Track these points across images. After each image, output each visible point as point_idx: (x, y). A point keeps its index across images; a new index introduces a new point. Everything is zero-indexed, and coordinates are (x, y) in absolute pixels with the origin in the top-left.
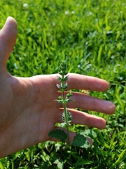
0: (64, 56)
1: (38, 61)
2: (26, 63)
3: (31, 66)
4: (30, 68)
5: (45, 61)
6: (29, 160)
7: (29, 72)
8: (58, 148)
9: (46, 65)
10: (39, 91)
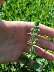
0: (40, 3)
1: (20, 4)
2: (11, 4)
3: (14, 7)
4: (13, 8)
5: (25, 5)
6: (3, 69)
7: (12, 11)
8: (22, 66)
9: (25, 8)
10: (16, 31)
